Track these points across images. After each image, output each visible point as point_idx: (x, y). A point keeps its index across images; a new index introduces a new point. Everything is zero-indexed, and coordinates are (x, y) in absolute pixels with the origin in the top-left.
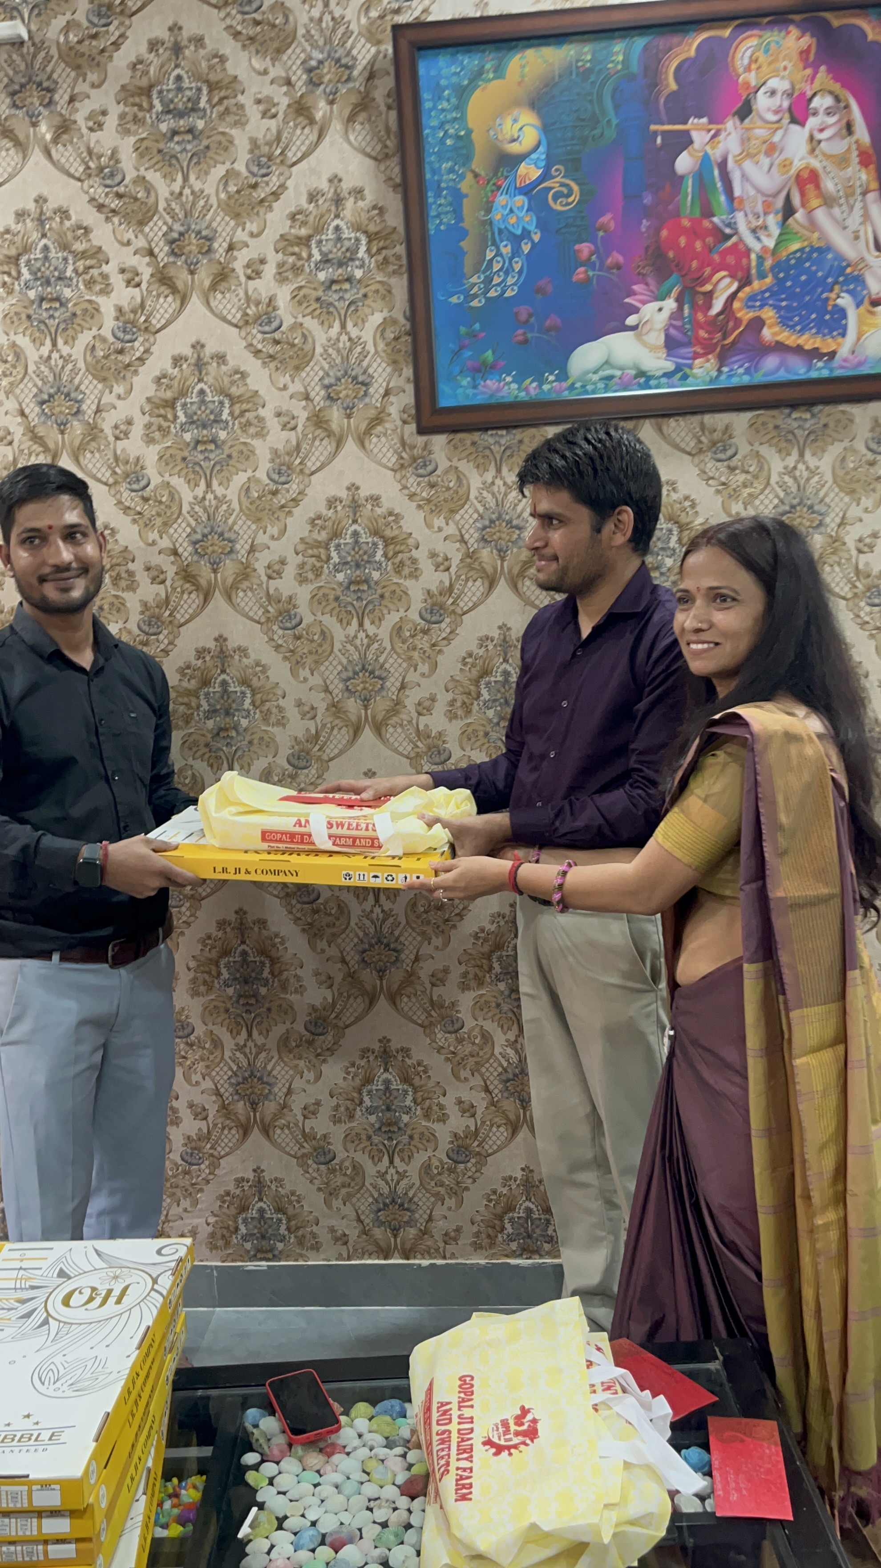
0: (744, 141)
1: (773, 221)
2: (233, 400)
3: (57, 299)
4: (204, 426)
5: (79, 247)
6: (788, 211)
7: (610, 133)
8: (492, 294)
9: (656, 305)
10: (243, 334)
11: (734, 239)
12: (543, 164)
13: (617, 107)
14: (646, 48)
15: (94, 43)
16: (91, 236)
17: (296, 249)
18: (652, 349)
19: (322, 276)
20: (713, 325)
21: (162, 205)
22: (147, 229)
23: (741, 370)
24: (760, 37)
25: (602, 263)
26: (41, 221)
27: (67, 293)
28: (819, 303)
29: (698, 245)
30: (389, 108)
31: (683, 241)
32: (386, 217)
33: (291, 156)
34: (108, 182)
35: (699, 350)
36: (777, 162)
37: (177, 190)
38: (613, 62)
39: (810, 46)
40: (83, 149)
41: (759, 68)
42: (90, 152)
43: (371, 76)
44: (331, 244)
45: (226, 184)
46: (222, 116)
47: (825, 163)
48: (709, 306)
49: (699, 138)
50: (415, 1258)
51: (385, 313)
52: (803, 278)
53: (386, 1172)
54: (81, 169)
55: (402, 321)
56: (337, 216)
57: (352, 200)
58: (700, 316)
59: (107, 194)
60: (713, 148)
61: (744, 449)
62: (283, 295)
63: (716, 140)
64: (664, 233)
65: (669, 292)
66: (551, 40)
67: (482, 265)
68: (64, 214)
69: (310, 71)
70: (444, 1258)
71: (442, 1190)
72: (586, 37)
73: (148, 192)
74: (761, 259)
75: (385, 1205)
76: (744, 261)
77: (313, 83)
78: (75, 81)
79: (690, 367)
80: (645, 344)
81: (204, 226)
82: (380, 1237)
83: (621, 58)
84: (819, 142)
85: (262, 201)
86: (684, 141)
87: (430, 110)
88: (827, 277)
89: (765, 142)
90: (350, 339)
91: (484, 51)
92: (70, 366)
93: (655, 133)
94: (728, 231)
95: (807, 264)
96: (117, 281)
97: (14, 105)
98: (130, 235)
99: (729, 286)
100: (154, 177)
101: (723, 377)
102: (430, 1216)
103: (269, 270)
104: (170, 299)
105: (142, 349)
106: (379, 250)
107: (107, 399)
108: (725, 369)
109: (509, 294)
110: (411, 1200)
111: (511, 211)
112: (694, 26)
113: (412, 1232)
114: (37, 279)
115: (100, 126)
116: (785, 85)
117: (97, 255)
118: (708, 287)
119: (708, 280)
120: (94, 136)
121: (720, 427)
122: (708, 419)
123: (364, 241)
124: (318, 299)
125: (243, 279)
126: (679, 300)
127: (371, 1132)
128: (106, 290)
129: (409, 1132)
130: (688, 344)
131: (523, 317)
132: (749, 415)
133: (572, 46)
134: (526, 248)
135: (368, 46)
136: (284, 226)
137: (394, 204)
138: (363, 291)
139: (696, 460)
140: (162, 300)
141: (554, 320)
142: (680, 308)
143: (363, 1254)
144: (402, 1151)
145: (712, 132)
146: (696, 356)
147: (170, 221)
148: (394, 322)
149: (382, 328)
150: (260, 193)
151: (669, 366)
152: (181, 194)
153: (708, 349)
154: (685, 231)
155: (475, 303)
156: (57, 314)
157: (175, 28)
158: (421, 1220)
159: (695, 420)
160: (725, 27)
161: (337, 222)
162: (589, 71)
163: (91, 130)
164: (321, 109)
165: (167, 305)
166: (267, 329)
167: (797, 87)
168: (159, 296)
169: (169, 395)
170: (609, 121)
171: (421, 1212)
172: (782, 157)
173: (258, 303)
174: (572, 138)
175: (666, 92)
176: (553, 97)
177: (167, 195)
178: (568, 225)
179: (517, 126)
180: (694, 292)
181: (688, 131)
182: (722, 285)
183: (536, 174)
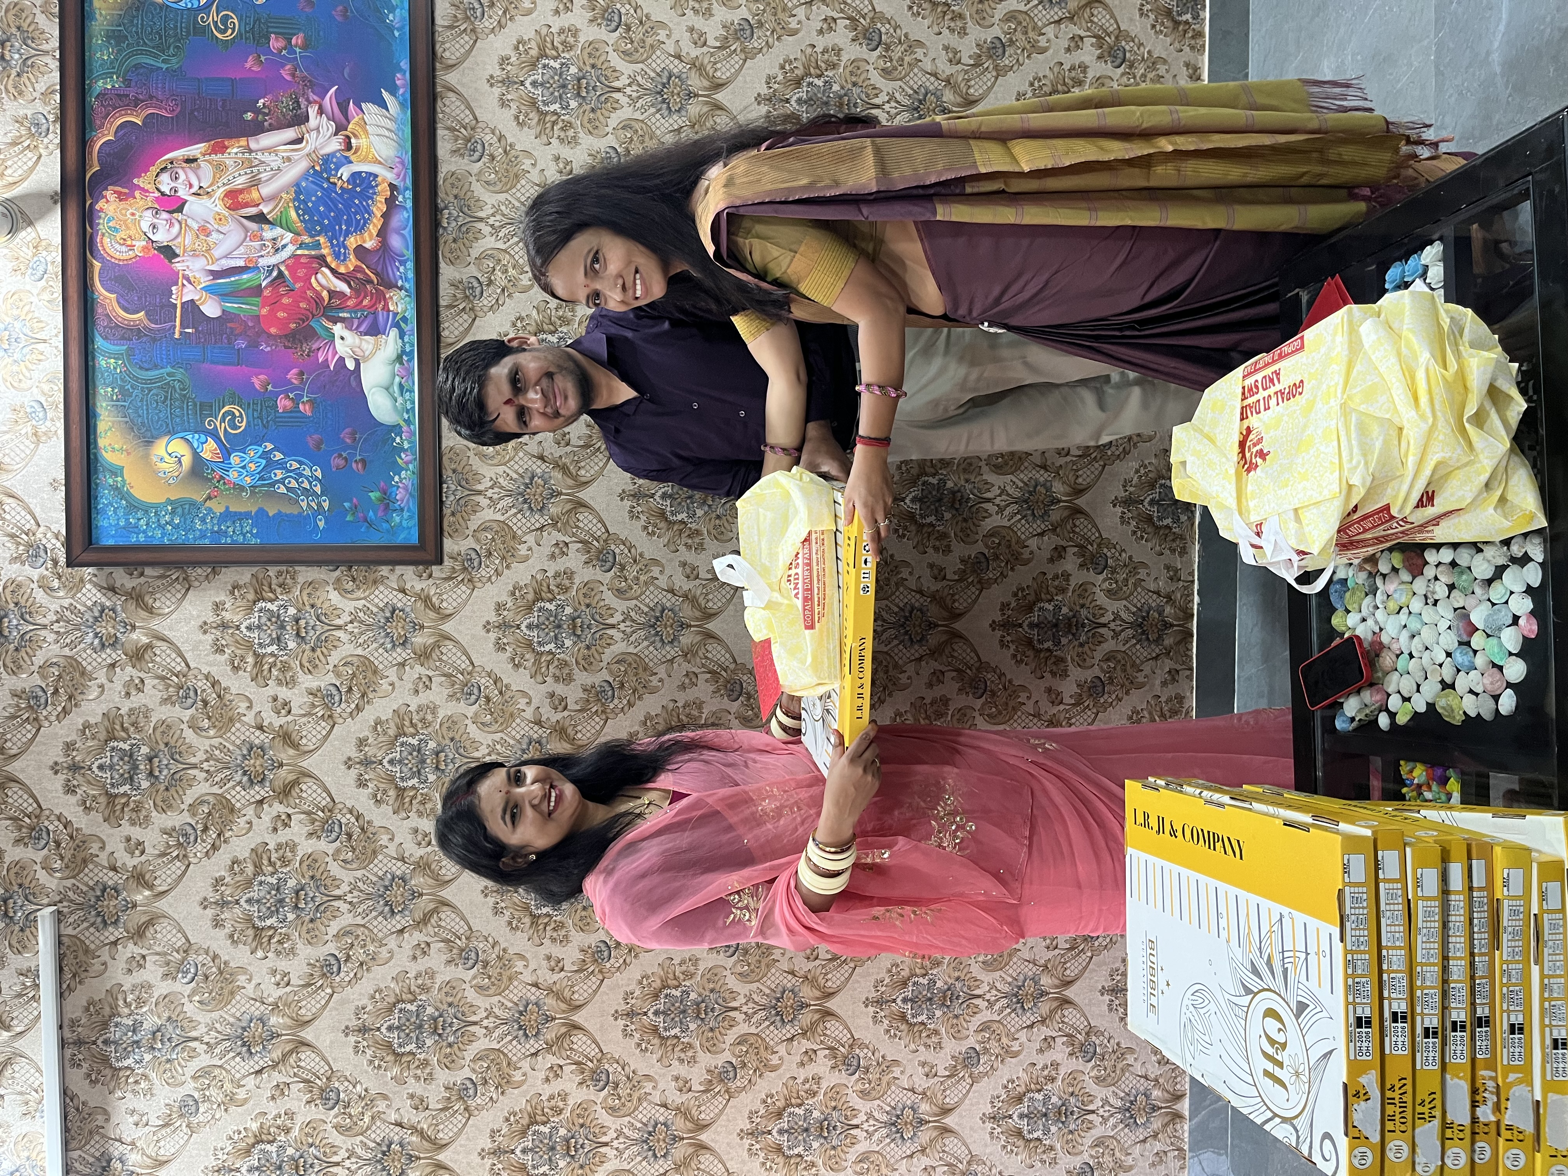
0: (195, 254)
1: (269, 233)
2: (401, 733)
3: (297, 893)
4: (423, 761)
5: (250, 870)
6: (260, 218)
7: (180, 374)
8: (318, 489)
9: (338, 341)
10: (341, 721)
11: (283, 268)
12: (203, 436)
13: (156, 367)
14: (106, 338)
15: (63, 845)
16: (241, 858)
17: (266, 667)
18: (377, 348)
19: (292, 645)
20: (356, 291)
21: (216, 790)
22: (238, 805)
23: (401, 269)
24: (103, 235)
25: (297, 388)
26: (223, 903)
27: (291, 883)
28: (346, 196)
29: (285, 301)
30: (142, 574)
31: (281, 314)
32: (241, 582)
33: (180, 667)
34: (192, 838)
35: (380, 307)
36: (216, 226)
37: (204, 775)
38: (115, 368)
39: (115, 192)
40: (160, 861)
41: (130, 237)
42: (163, 854)
43: (112, 589)
44: (262, 635)
45: (201, 729)
46: (139, 729)
47: (220, 184)
48: (342, 294)
49: (190, 294)
50: (1192, 609)
51: (330, 588)
52: (322, 209)
53: (1113, 630)
54: (178, 864)
55: (337, 573)
56: (237, 628)
57: (224, 613)
58: (350, 303)
59: (204, 841)
60: (200, 283)
61: (472, 270)
62: (307, 681)
63: (192, 280)
64: (273, 330)
65: (328, 330)
66: (91, 422)
67: (291, 497)
68: (218, 882)
69: (103, 646)
70: (1193, 582)
71: (1131, 581)
72: (91, 392)
73: (202, 802)
74: (301, 246)
75: (1143, 633)
76: (303, 260)
77: (115, 643)
78: (97, 865)
79: (396, 314)
80: (372, 354)
81: (238, 751)
82: (1172, 640)
83: (112, 361)
84: (201, 187)
85: (219, 696)
86: (191, 307)
87: (147, 536)
88: (322, 188)
89: (198, 237)
90: (351, 622)
91: (97, 485)
92: (360, 884)
93: (181, 333)
94: (275, 274)
95: (310, 205)
96: (284, 836)
98: (242, 821)
99: (324, 274)
100: (190, 797)
101: (407, 286)
102: (1154, 592)
103: (284, 693)
104: (304, 787)
105: (348, 816)
106: (272, 590)
107: (392, 851)
108: (400, 283)
109: (319, 474)
110: (1139, 609)
111: (244, 468)
112: (89, 293)
113: (1168, 610)
114: (277, 911)
115: (140, 843)
116: (149, 213)
117: (258, 854)
118: (325, 294)
119: (318, 294)
120: (149, 850)
121: (452, 291)
122: (443, 303)
123: (261, 604)
124: (314, 650)
125: (290, 718)
127: (1076, 643)
128: (293, 847)
129: (1078, 608)
130: (375, 313)
131: (342, 462)
132: (442, 264)
133: (98, 404)
134: (279, 456)
135: (84, 591)
136: (245, 677)
137: (230, 575)
138: (308, 608)
139: (481, 314)
140: (304, 795)
141: (345, 435)
142: (343, 320)
143: (1186, 655)
144: (1094, 615)
145: (185, 282)
146: (386, 308)
147: (232, 783)
148: (338, 580)
149: (345, 593)
150: (212, 698)
151: (394, 333)
152: (207, 771)
153: (380, 297)
154: (272, 312)
155: (326, 505)
156: (311, 894)
157: (55, 768)
158: (1158, 601)
159: (444, 313)
160: (92, 265)
161: (243, 628)
162: (121, 388)
163: (142, 853)
164: (139, 637)
165: (309, 791)
166: (337, 698)
167: (150, 205)
168: (300, 797)
169: (392, 793)
170: (168, 374)
171: (1150, 601)
172: (212, 221)
173: (314, 706)
174: (182, 408)
175: (146, 322)
176: (143, 423)
177: (208, 784)
178: (260, 417)
179: (167, 458)
180: (329, 307)
181: (183, 304)
182: (323, 281)
183: (211, 444)
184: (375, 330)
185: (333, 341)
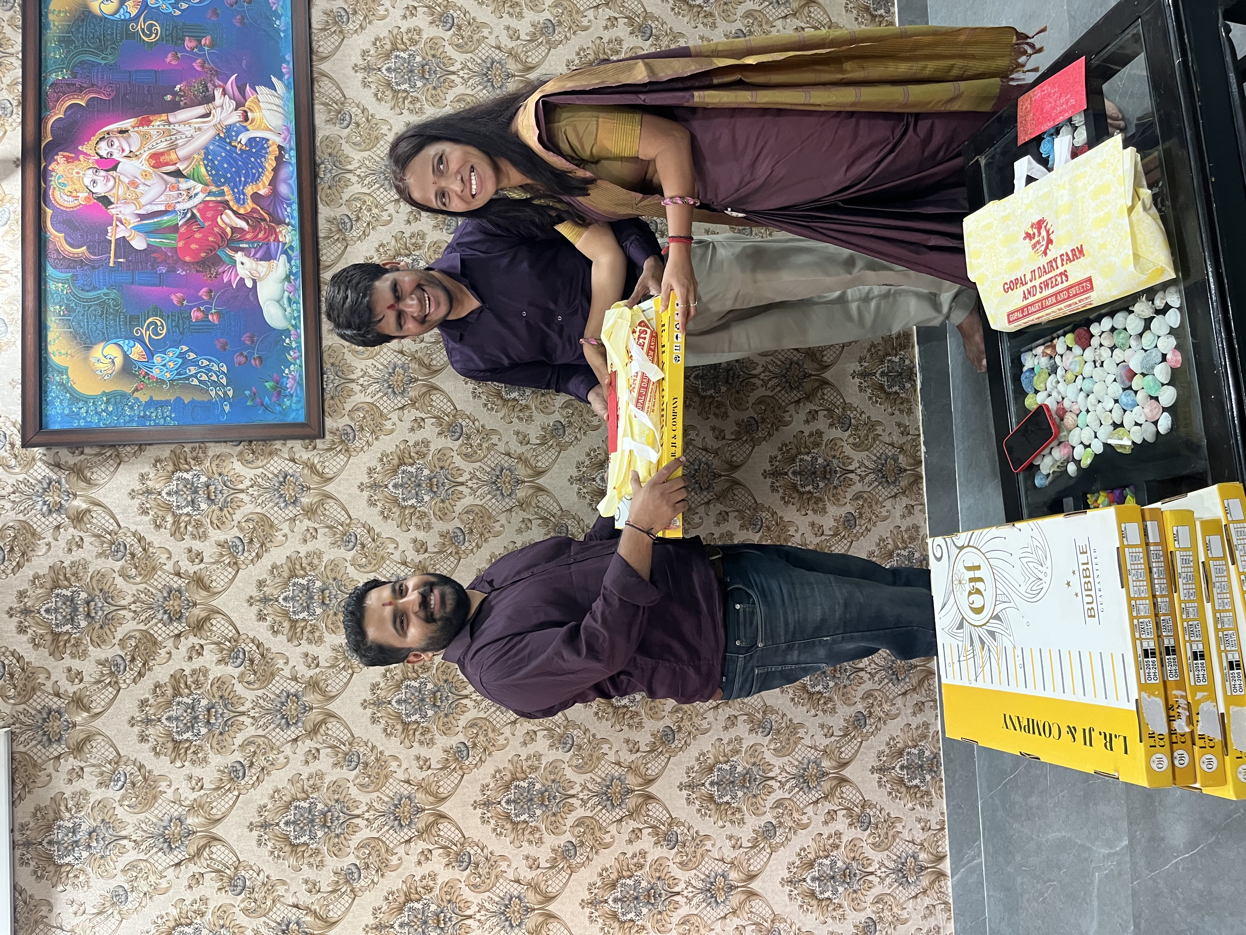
0: (126, 202)
1: (184, 185)
2: (293, 575)
3: (209, 711)
5: (170, 692)
7: (113, 294)
9: (239, 266)
10: (244, 566)
11: (195, 211)
12: (132, 343)
13: (95, 289)
14: (55, 268)
15: (16, 676)
16: (162, 682)
17: (183, 525)
18: (270, 270)
19: (204, 506)
20: (253, 228)
21: (142, 627)
22: (160, 639)
23: (289, 210)
24: (54, 189)
25: (207, 303)
26: (148, 721)
27: (204, 702)
28: (244, 156)
29: (197, 236)
30: (82, 453)
31: (193, 246)
32: (163, 457)
33: (113, 527)
34: (122, 668)
35: (272, 239)
36: (143, 180)
37: (132, 614)
38: (62, 291)
39: (64, 156)
40: (95, 687)
42: (98, 682)
43: (58, 466)
44: (179, 499)
45: (129, 577)
46: (79, 579)
47: (146, 149)
48: (242, 230)
49: (122, 232)
50: (920, 456)
51: (234, 460)
52: (226, 166)
53: (860, 475)
54: (110, 689)
55: (240, 447)
56: (159, 494)
57: (148, 482)
58: (249, 236)
59: (131, 669)
60: (130, 224)
61: (344, 210)
62: (216, 535)
63: (124, 221)
64: (188, 259)
65: (231, 257)
66: (43, 333)
67: (202, 388)
68: (144, 703)
69: (50, 512)
70: (919, 435)
71: (871, 436)
72: (43, 309)
73: (130, 637)
74: (209, 194)
75: (883, 477)
77: (59, 508)
78: (44, 692)
79: (285, 244)
80: (266, 275)
81: (160, 594)
82: (906, 481)
83: (60, 285)
84: (131, 151)
85: (144, 550)
86: (123, 243)
87: (86, 422)
88: (226, 150)
89: (128, 189)
90: (252, 486)
91: (47, 382)
92: (261, 701)
93: (115, 263)
94: (189, 215)
95: (216, 163)
96: (197, 663)
97: (59, 741)
98: (163, 652)
99: (227, 215)
100: (120, 633)
101: (293, 222)
102: (889, 445)
103: (197, 545)
104: (214, 622)
105: (251, 645)
106: (187, 463)
107: (287, 673)
108: (287, 220)
110: (879, 458)
111: (164, 365)
112: (43, 234)
113: (902, 458)
114: (193, 727)
115: (79, 673)
116: (90, 172)
117: (177, 679)
118: (228, 230)
119: (223, 230)
120: (86, 678)
121: (328, 226)
122: (321, 235)
123: (178, 474)
124: (221, 510)
125: (202, 566)
126: (237, 250)
127: (831, 486)
128: (205, 672)
129: (831, 458)
130: (268, 244)
131: (243, 360)
132: (320, 206)
133: (48, 319)
134: (192, 356)
135: (35, 467)
136: (165, 533)
137: (152, 452)
138: (216, 476)
139: (351, 243)
140: (214, 628)
141: (246, 338)
142: (242, 249)
143: (919, 494)
144: (844, 464)
145: (118, 223)
146: (277, 240)
147: (155, 621)
148: (241, 453)
149: (246, 463)
150: (139, 551)
151: (283, 258)
152: (135, 612)
153: (272, 231)
156: (220, 711)
157: (10, 613)
158: (893, 451)
159: (322, 243)
160: (45, 212)
161: (164, 494)
162: (67, 306)
163: (81, 681)
164: (80, 504)
165: (219, 625)
166: (240, 548)
167: (92, 165)
168: (211, 630)
169: (286, 624)
170: (105, 294)
171: (887, 451)
172: (139, 177)
173: (222, 555)
174: (115, 320)
175: (88, 255)
176: (84, 334)
177: (135, 623)
178: (177, 326)
179: (103, 360)
180: (232, 240)
181: (116, 240)
182: (227, 220)
183: (138, 348)
184: (268, 257)
185: (235, 266)
